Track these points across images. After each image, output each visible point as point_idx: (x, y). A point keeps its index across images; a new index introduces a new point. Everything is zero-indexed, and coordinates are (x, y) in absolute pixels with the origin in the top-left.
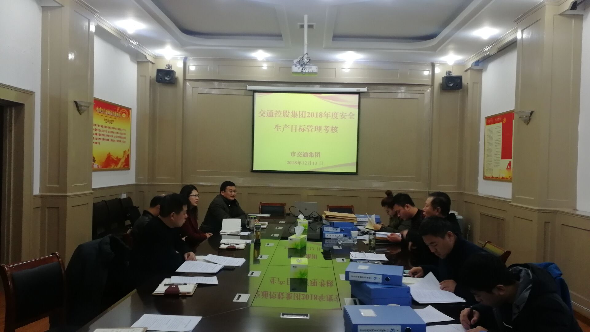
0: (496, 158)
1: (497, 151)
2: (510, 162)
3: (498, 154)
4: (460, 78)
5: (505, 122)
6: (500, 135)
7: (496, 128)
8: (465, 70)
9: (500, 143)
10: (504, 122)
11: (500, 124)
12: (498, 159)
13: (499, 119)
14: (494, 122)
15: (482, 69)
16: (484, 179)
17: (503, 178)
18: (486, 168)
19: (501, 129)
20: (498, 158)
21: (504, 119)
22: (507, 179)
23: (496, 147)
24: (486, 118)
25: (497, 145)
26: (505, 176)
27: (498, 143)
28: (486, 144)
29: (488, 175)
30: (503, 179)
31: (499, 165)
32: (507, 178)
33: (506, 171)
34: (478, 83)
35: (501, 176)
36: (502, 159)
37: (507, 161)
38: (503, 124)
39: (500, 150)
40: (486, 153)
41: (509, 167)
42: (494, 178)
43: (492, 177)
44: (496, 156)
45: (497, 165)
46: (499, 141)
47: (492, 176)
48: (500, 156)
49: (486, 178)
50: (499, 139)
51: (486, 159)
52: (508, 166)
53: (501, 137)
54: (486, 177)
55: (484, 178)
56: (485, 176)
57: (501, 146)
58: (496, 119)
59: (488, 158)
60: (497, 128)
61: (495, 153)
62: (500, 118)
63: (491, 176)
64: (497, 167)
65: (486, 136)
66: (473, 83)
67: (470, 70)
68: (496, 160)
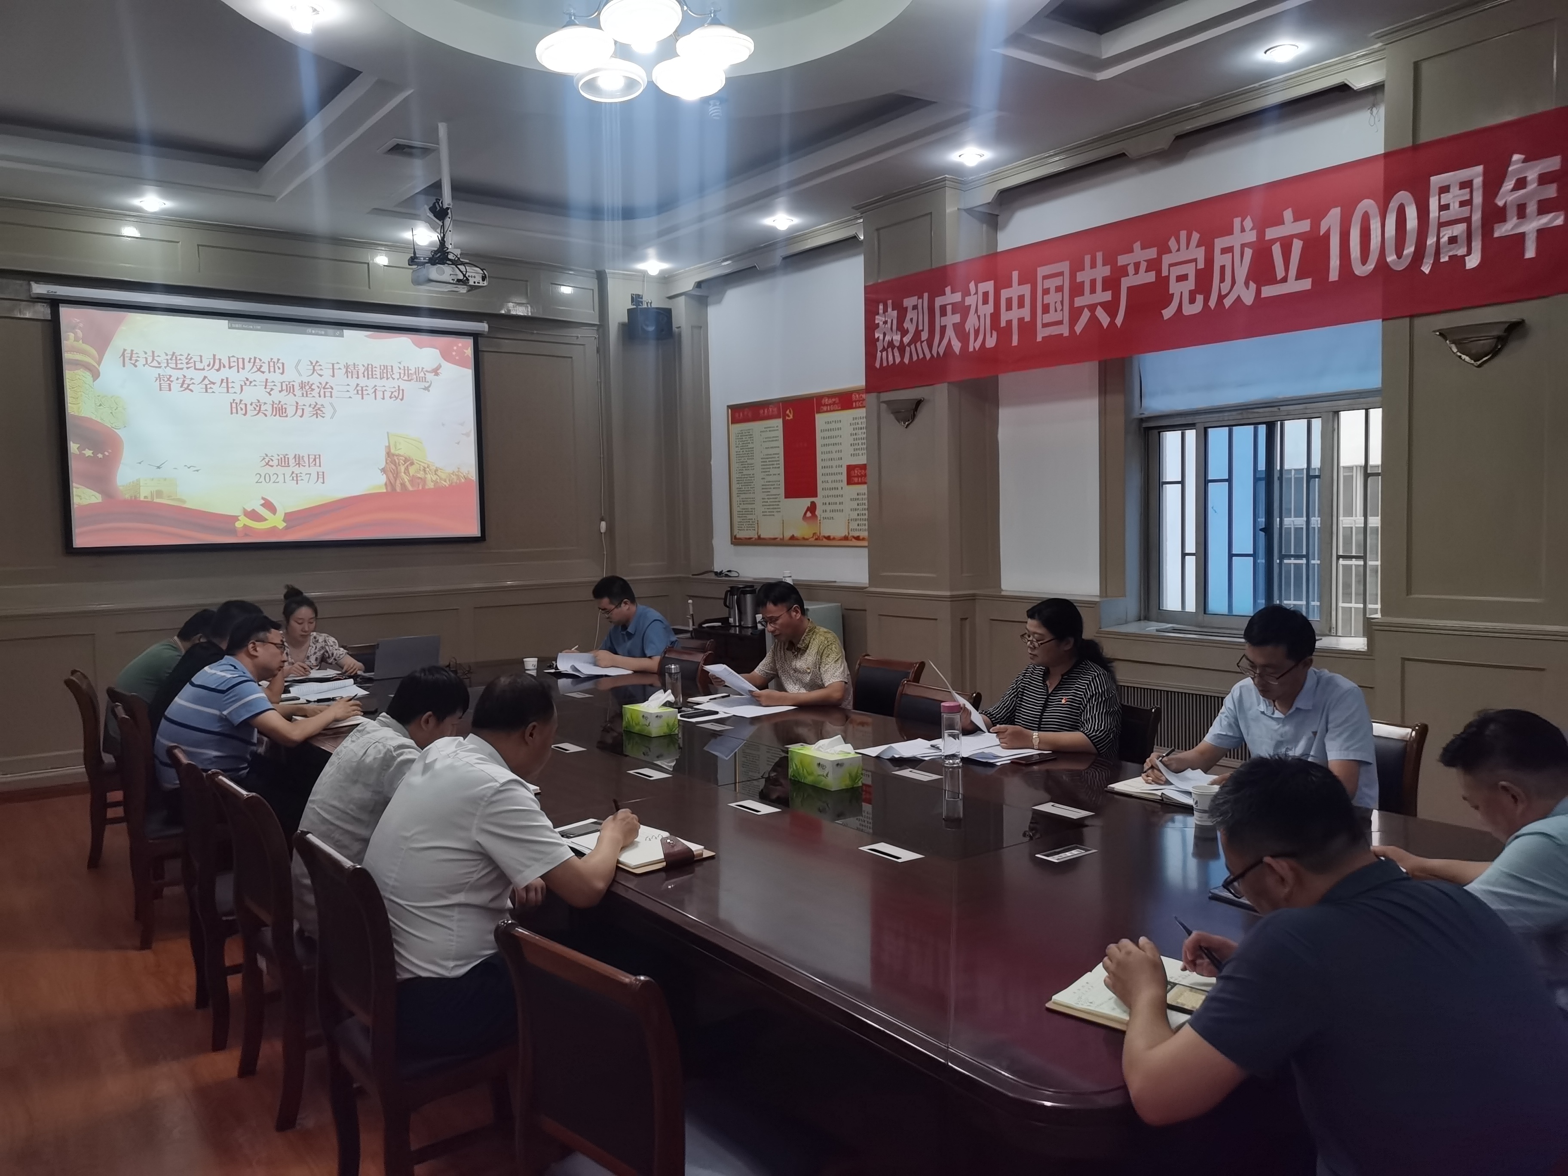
0: (769, 495)
1: (767, 482)
2: (813, 504)
3: (774, 487)
4: (667, 313)
5: (791, 416)
6: (779, 447)
7: (763, 432)
8: (668, 296)
9: (779, 464)
10: (787, 418)
11: (778, 423)
12: (776, 498)
13: (772, 411)
14: (756, 418)
15: (707, 297)
16: (732, 544)
18: (736, 520)
19: (779, 434)
21: (788, 412)
22: (807, 539)
23: (764, 472)
24: (729, 407)
25: (770, 468)
26: (797, 534)
27: (773, 465)
28: (734, 466)
29: (741, 535)
31: (778, 512)
32: (806, 537)
33: (804, 524)
34: (701, 327)
36: (786, 497)
37: (806, 502)
38: (785, 424)
39: (782, 478)
40: (735, 486)
41: (809, 514)
42: (764, 539)
43: (759, 537)
44: (769, 492)
45: (774, 512)
46: (777, 459)
48: (782, 491)
49: (736, 541)
50: (777, 456)
51: (735, 499)
52: (805, 513)
53: (780, 451)
54: (740, 539)
55: (733, 540)
56: (735, 537)
57: (781, 471)
58: (761, 412)
59: (743, 496)
60: (768, 429)
61: (763, 485)
62: (775, 409)
63: (756, 537)
64: (774, 515)
65: (734, 450)
67: (684, 297)
68: (769, 501)
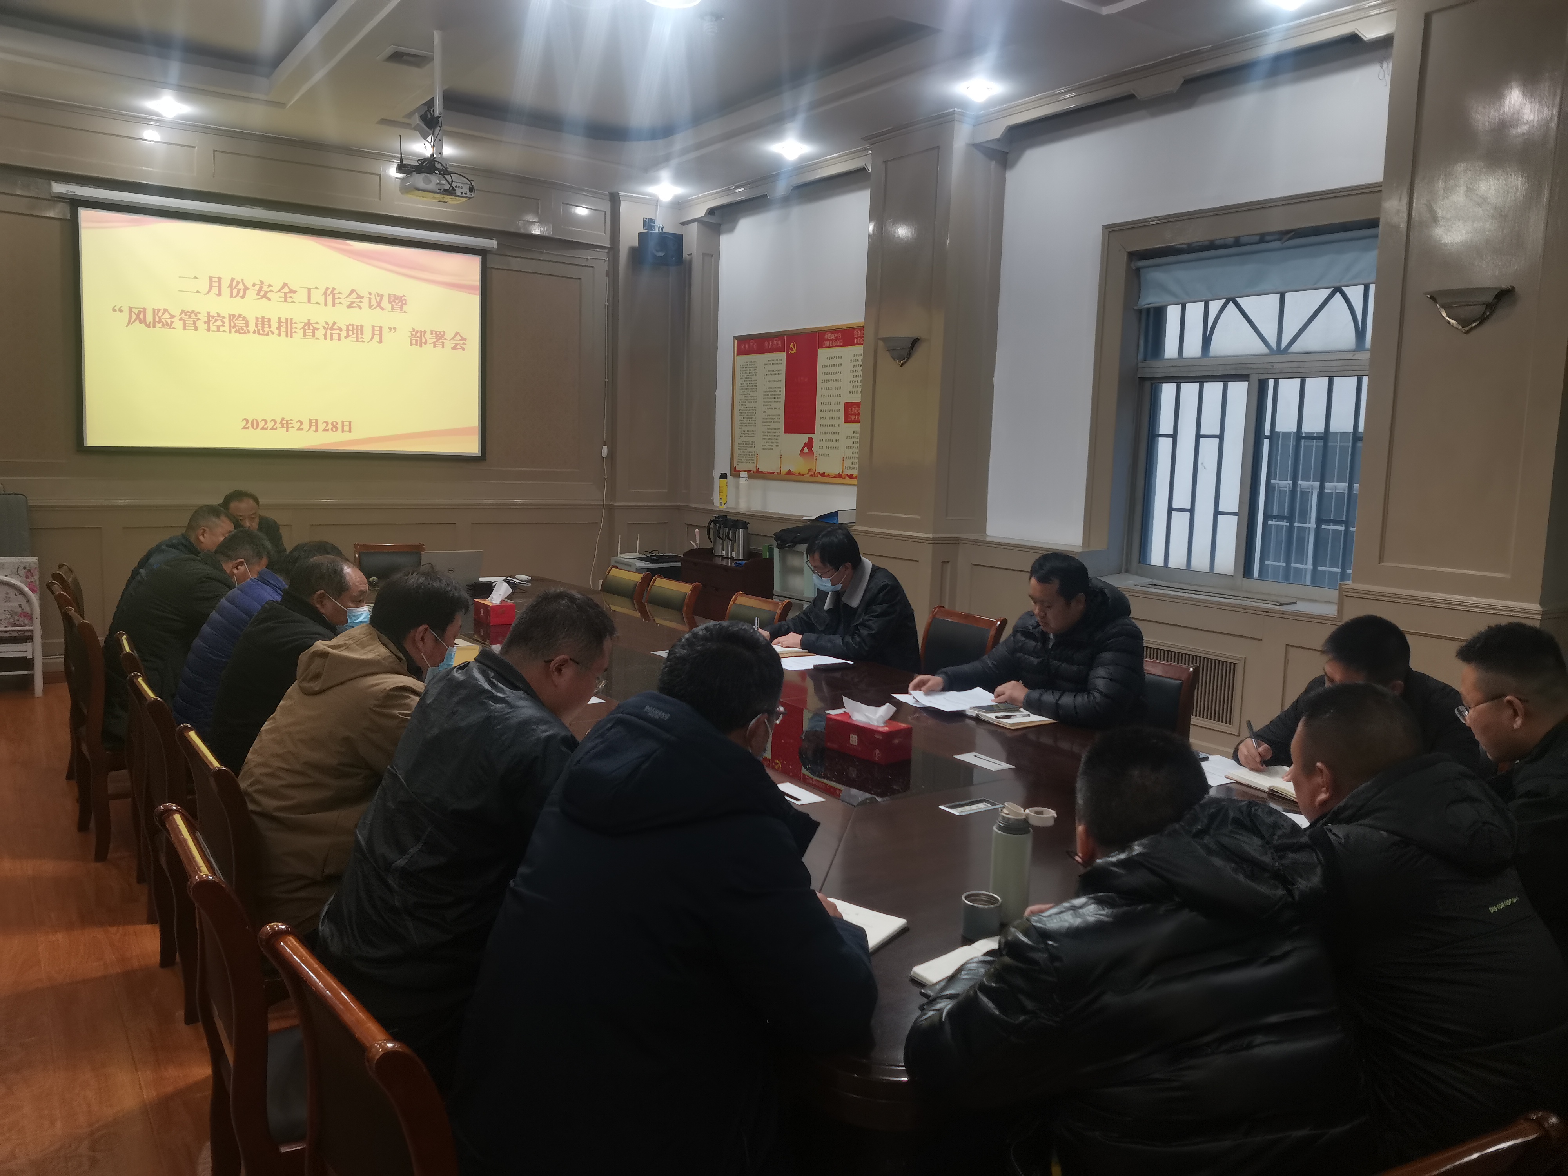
0: (769, 429)
1: (768, 415)
2: (810, 440)
3: (774, 420)
4: (678, 239)
5: (795, 351)
6: (780, 381)
7: (765, 364)
8: (681, 222)
9: (780, 398)
10: (790, 352)
11: (782, 356)
13: (777, 344)
14: (761, 350)
15: (720, 225)
17: (789, 473)
18: (737, 452)
19: (783, 367)
20: (774, 431)
21: (791, 346)
22: (803, 475)
23: (766, 405)
24: (736, 338)
25: (769, 401)
26: (794, 470)
27: (774, 398)
28: (738, 398)
29: (743, 466)
30: (790, 476)
31: (777, 446)
32: (802, 473)
33: (801, 459)
34: (712, 256)
35: (785, 470)
36: (785, 432)
37: (804, 438)
38: (789, 358)
39: (782, 412)
40: (737, 418)
41: (806, 450)
42: (762, 472)
44: (766, 425)
45: (773, 446)
46: (778, 393)
47: (758, 470)
48: (781, 426)
51: (737, 431)
52: (803, 449)
53: (782, 385)
55: (733, 472)
58: (767, 344)
59: (744, 428)
60: (773, 362)
61: (764, 419)
62: (779, 342)
63: (755, 470)
64: (772, 449)
65: (738, 382)
66: (704, 255)
67: (696, 223)
68: (769, 434)
